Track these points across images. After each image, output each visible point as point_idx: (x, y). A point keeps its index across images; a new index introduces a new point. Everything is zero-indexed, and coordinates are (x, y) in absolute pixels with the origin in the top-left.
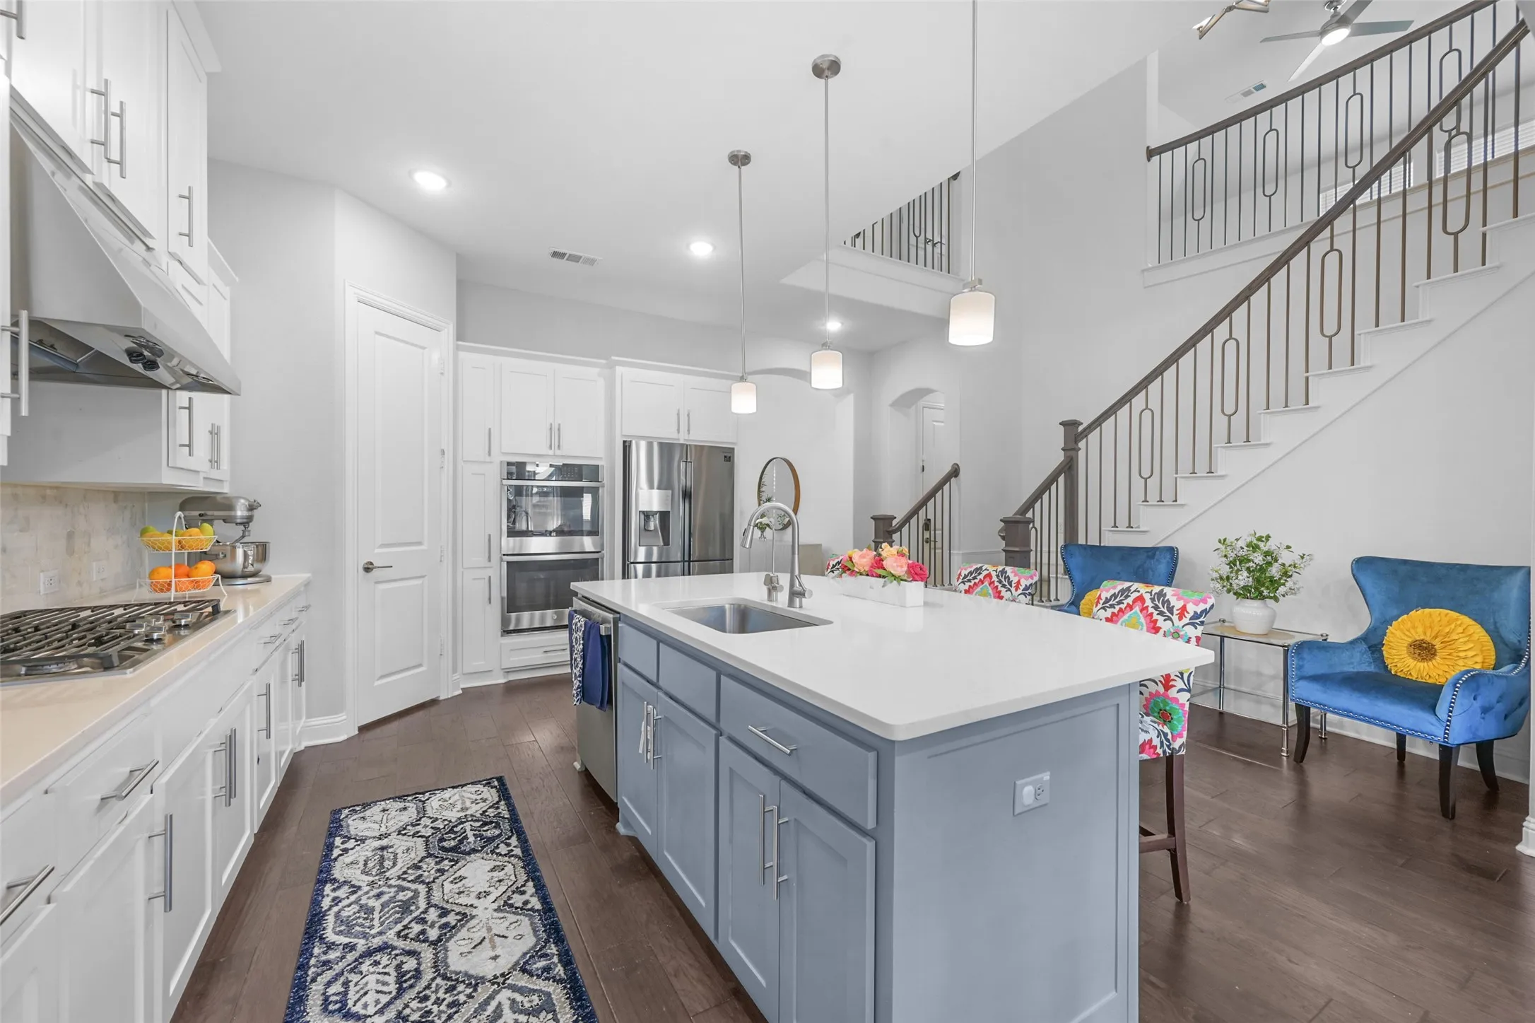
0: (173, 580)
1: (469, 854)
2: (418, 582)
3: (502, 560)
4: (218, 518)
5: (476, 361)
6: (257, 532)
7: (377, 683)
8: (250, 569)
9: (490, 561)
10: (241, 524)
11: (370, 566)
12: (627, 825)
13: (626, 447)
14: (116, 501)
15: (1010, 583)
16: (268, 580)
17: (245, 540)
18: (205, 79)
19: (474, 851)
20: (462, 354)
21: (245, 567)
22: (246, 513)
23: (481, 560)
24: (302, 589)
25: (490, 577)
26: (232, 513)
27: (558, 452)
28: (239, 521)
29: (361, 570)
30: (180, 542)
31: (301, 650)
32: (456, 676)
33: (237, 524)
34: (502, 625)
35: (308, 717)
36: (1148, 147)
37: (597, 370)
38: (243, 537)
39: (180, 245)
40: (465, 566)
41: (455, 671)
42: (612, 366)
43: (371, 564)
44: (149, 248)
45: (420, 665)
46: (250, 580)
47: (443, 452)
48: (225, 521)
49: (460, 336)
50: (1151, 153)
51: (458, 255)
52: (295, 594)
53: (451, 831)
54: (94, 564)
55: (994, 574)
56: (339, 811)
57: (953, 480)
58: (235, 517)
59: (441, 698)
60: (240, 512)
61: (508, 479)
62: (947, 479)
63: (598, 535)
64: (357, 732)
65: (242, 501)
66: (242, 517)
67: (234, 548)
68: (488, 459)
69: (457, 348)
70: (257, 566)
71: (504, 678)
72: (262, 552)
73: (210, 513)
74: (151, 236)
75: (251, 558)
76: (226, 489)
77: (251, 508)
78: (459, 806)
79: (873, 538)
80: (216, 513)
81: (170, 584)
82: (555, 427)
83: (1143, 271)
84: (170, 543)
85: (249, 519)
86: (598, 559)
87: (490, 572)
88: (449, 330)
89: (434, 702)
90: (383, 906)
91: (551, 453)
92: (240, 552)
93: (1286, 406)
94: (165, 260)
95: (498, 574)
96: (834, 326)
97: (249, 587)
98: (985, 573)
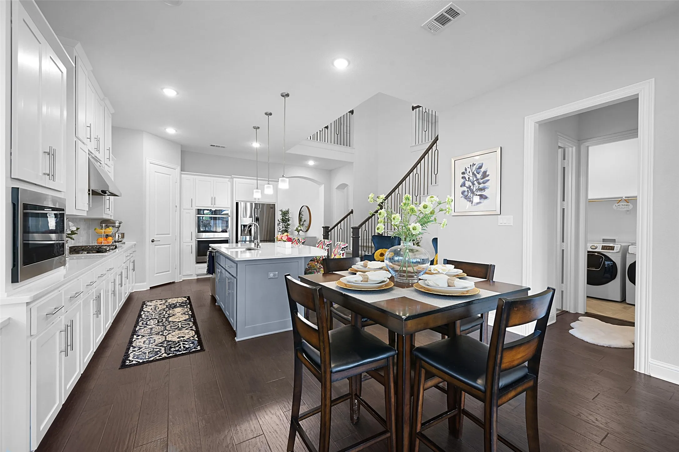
0: (103, 241)
1: (177, 307)
2: (169, 246)
3: (196, 240)
4: (111, 226)
5: (188, 178)
6: (121, 230)
7: (155, 275)
8: (120, 240)
9: (192, 240)
10: (117, 228)
11: (153, 240)
12: (218, 303)
13: (237, 204)
14: (85, 221)
15: (300, 242)
16: (124, 243)
17: (118, 232)
18: (111, 115)
19: (178, 307)
20: (183, 176)
21: (118, 239)
22: (118, 225)
24: (133, 246)
25: (192, 245)
26: (115, 225)
27: (215, 206)
28: (116, 227)
29: (151, 242)
30: (104, 232)
31: (134, 262)
32: (180, 276)
33: (116, 228)
34: (196, 260)
35: (135, 283)
36: (413, 106)
37: (228, 179)
38: (117, 231)
39: (107, 161)
40: (184, 242)
41: (180, 274)
42: (232, 178)
43: (154, 240)
44: (100, 163)
45: (169, 271)
46: (120, 243)
47: (176, 206)
48: (113, 227)
49: (182, 170)
50: (413, 108)
51: (181, 145)
52: (132, 247)
53: (174, 304)
54: (81, 237)
55: (297, 240)
56: (145, 302)
58: (115, 226)
60: (117, 225)
61: (198, 214)
64: (149, 289)
65: (117, 221)
66: (117, 226)
67: (115, 234)
68: (191, 208)
69: (181, 174)
70: (122, 239)
71: (197, 277)
72: (123, 235)
73: (108, 225)
74: (101, 161)
75: (120, 237)
76: (112, 218)
77: (120, 223)
78: (176, 301)
79: (323, 234)
80: (111, 225)
81: (102, 242)
82: (213, 198)
83: (411, 147)
84: (102, 232)
85: (120, 226)
86: (228, 240)
88: (179, 168)
89: (173, 283)
90: (155, 314)
91: (212, 206)
92: (117, 235)
93: (428, 194)
94: (104, 165)
97: (120, 245)
98: (295, 240)
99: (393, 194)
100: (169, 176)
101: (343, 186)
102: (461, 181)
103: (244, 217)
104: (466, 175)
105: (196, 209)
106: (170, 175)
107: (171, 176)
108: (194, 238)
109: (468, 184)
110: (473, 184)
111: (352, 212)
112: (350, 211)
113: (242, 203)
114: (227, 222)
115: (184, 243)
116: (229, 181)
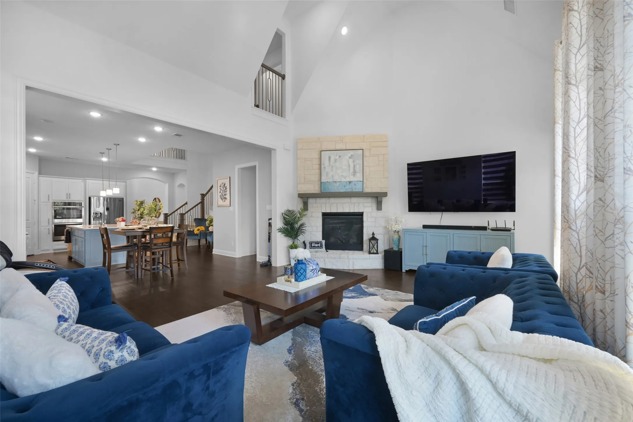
5: (45, 180)
13: (90, 198)
23: (47, 224)
27: (69, 200)
32: (39, 250)
37: (81, 180)
41: (38, 249)
49: (40, 173)
57: (186, 205)
59: (35, 254)
62: (184, 205)
63: (82, 218)
68: (48, 201)
69: (39, 177)
87: (48, 227)
89: (32, 255)
95: (52, 228)
96: (154, 169)
99: (209, 193)
100: (28, 179)
101: (181, 186)
102: (219, 190)
103: (97, 207)
104: (221, 188)
105: (52, 202)
108: (51, 223)
109: (222, 192)
110: (223, 192)
111: (186, 203)
112: (185, 202)
113: (95, 198)
114: (81, 211)
115: (41, 227)
116: (82, 182)
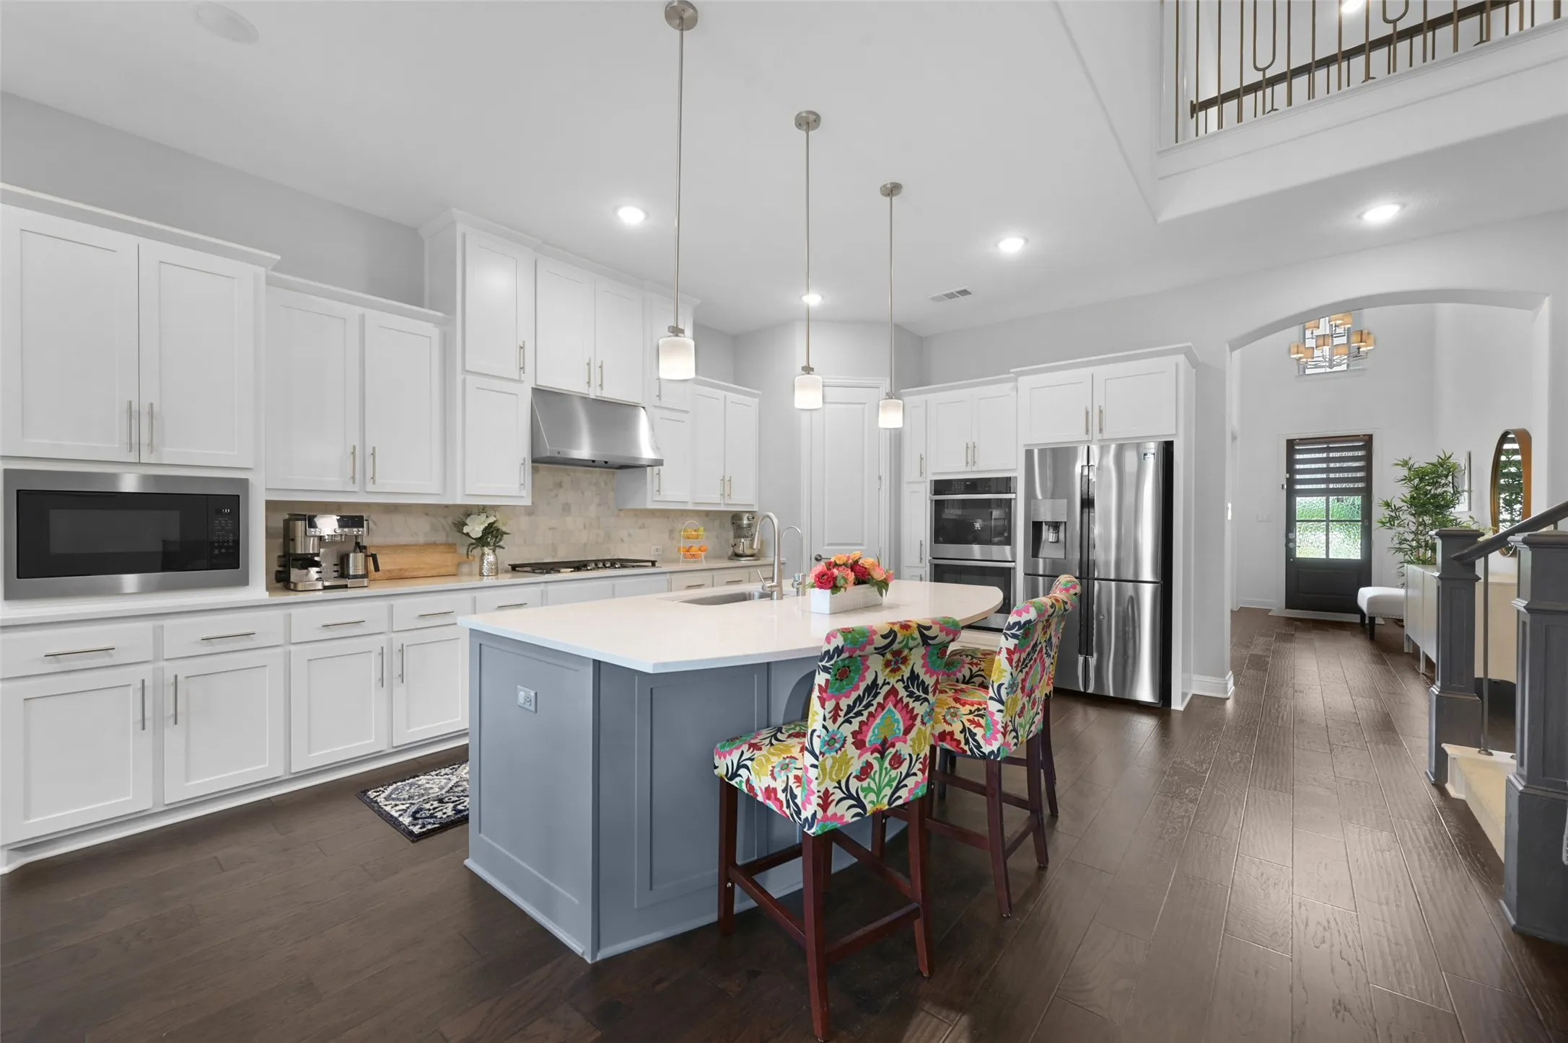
106: (864, 404)
107: (866, 405)
